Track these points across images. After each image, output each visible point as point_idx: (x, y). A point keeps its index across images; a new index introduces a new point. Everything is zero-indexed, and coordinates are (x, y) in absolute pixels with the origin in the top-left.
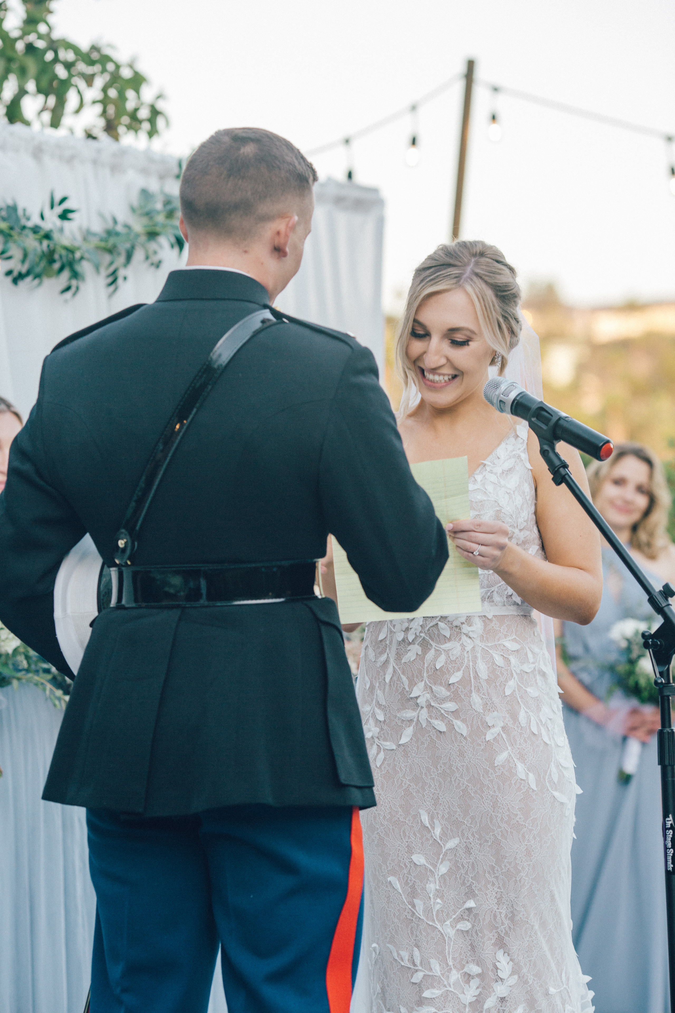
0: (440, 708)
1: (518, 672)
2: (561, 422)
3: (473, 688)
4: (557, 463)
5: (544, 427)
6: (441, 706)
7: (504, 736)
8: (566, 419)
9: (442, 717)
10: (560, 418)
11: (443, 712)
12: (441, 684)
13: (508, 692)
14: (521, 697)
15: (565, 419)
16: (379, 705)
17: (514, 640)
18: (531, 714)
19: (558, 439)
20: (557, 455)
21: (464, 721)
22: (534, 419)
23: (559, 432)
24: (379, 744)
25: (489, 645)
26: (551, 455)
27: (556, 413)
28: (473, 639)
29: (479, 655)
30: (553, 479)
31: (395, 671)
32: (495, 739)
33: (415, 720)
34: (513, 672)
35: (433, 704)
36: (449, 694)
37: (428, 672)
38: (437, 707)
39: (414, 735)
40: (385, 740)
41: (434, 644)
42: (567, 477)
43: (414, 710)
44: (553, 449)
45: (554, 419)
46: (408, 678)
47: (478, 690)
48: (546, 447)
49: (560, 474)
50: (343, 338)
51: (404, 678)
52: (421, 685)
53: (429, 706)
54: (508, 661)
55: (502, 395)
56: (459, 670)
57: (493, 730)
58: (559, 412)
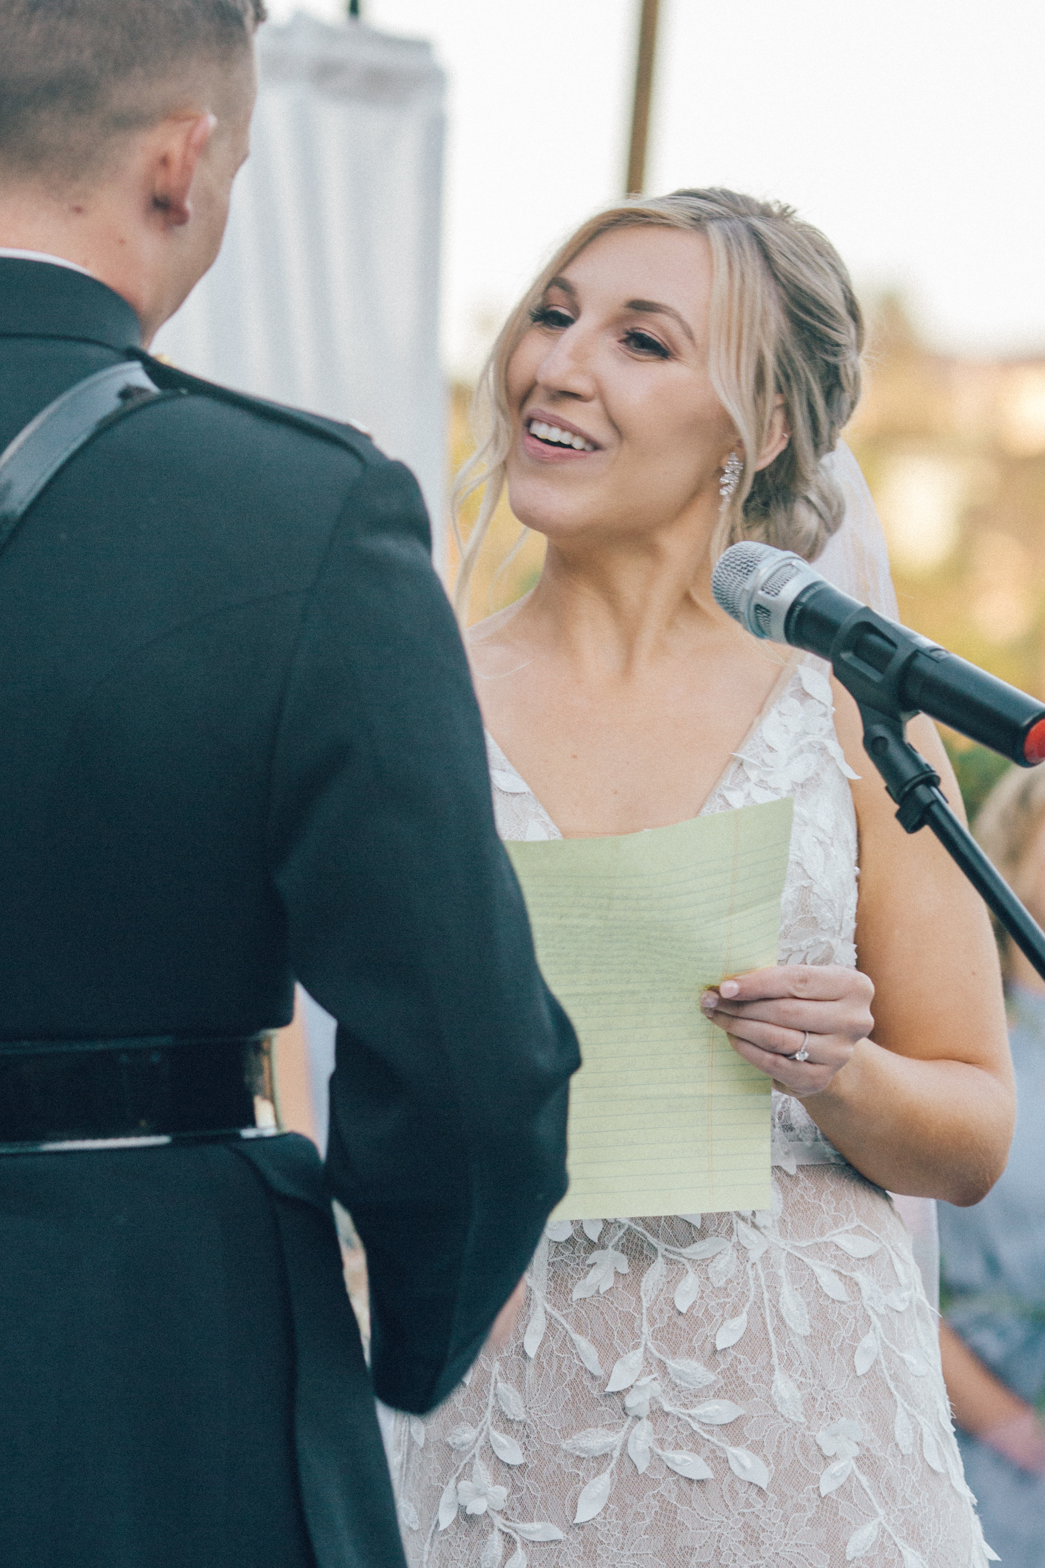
0: (690, 1416)
1: (882, 1311)
2: (921, 663)
3: (775, 1361)
4: (909, 771)
5: (875, 676)
6: (692, 1412)
7: (864, 1480)
8: (934, 654)
9: (695, 1443)
10: (917, 653)
11: (695, 1426)
12: (691, 1353)
13: (862, 1366)
14: (895, 1377)
15: (929, 654)
16: (506, 1423)
17: (858, 1230)
18: (921, 1419)
19: (912, 707)
20: (909, 752)
21: (756, 1448)
22: (846, 656)
23: (914, 691)
24: (506, 1530)
25: (804, 1244)
26: (894, 751)
27: (906, 639)
28: (763, 1230)
29: (782, 1272)
30: (899, 816)
31: (551, 1325)
32: (842, 1490)
33: (616, 1454)
34: (871, 1313)
35: (667, 1408)
36: (712, 1377)
37: (652, 1321)
38: (680, 1415)
39: (615, 1495)
40: (526, 1516)
41: (661, 1246)
42: (935, 808)
43: (611, 1427)
44: (898, 734)
45: (902, 654)
46: (594, 1341)
47: (788, 1364)
48: (880, 731)
49: (918, 801)
50: (343, 436)
51: (583, 1343)
52: (635, 1358)
53: (657, 1414)
54: (854, 1286)
55: (760, 592)
56: (735, 1313)
57: (835, 1467)
58: (913, 637)
